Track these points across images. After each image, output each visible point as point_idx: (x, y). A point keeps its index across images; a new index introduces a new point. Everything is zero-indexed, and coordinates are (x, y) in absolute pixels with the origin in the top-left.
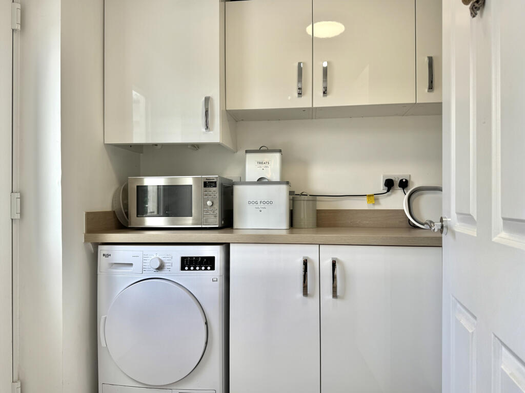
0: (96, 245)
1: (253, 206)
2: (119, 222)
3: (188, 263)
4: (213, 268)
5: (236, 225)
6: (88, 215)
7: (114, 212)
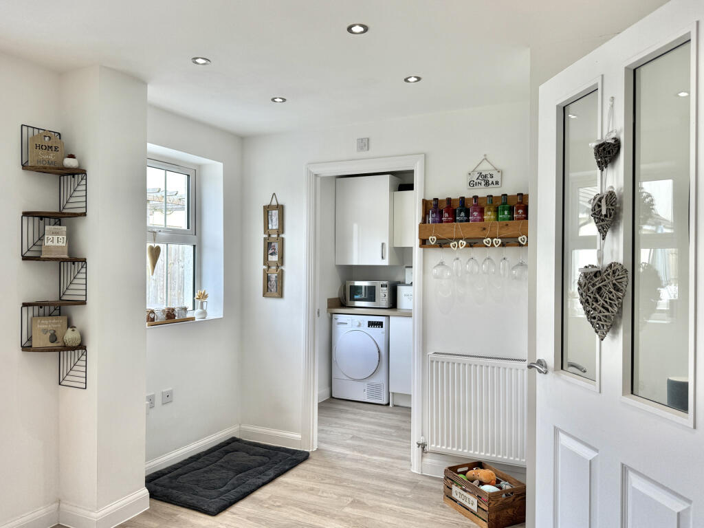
0: (332, 314)
1: (406, 297)
2: (342, 303)
3: (371, 324)
4: (382, 327)
5: (398, 307)
6: (329, 299)
7: (339, 298)
